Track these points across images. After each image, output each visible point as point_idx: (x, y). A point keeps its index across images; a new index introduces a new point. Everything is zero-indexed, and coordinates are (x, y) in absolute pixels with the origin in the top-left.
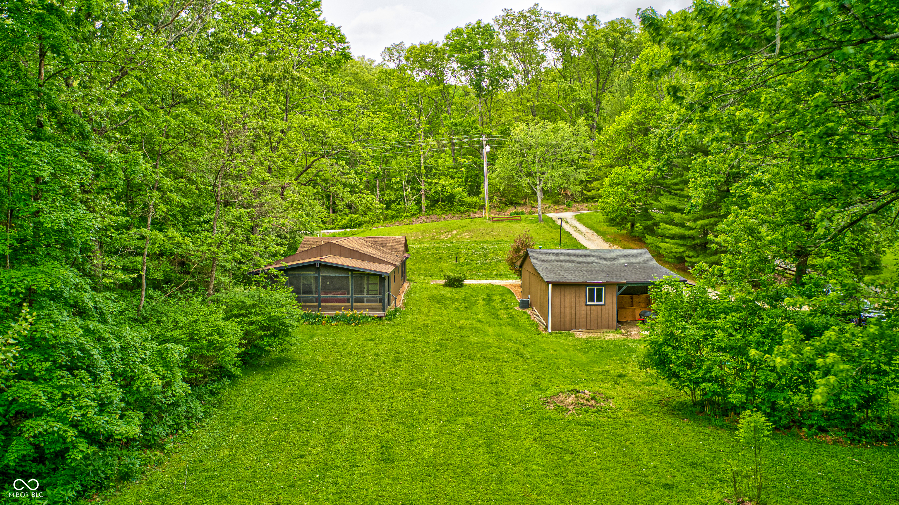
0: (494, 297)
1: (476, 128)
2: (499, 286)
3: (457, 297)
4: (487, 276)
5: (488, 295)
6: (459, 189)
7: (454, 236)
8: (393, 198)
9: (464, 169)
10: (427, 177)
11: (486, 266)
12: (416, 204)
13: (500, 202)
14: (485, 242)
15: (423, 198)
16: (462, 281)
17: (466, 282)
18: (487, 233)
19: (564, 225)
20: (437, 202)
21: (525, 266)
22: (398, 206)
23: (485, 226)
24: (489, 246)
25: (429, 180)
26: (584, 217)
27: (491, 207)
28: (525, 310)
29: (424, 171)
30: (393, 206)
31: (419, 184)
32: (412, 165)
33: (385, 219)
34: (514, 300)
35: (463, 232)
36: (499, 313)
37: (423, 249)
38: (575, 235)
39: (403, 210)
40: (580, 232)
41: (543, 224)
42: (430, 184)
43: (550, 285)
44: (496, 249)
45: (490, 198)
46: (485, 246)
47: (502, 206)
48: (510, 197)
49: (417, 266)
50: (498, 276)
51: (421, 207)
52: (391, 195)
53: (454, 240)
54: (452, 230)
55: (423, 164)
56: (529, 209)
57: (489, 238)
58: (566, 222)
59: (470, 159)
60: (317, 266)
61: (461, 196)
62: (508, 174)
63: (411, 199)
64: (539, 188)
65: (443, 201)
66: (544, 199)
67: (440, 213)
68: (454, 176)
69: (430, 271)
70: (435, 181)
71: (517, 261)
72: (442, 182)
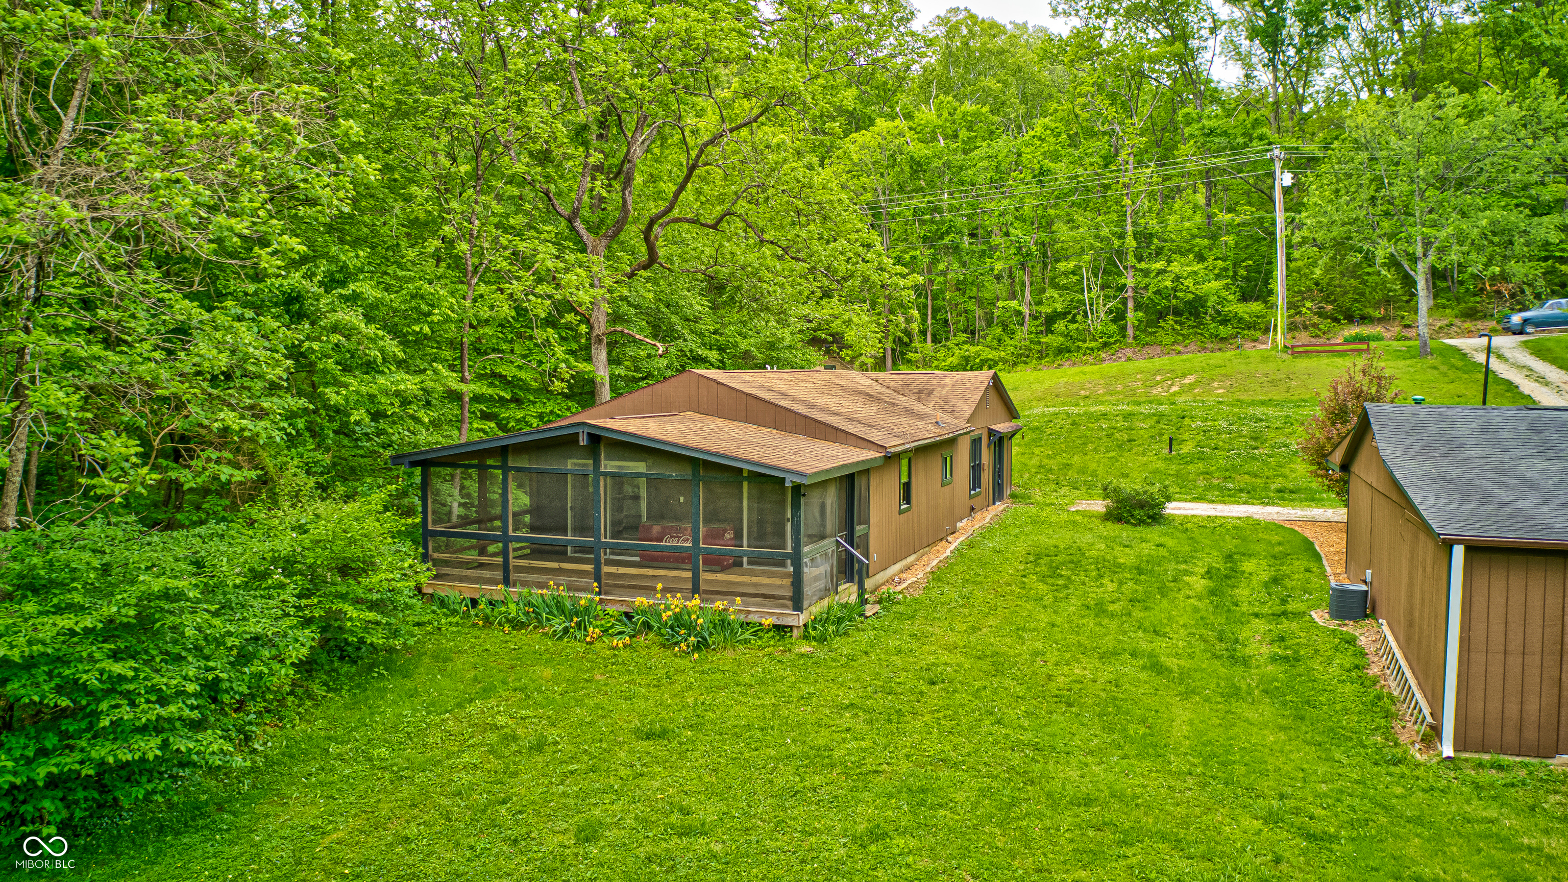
0: (1248, 566)
1: (1261, 138)
2: (1275, 527)
3: (1125, 557)
4: (1252, 494)
5: (1229, 557)
6: (1215, 285)
7: (1184, 390)
8: (1059, 307)
9: (1230, 239)
10: (1140, 259)
11: (1255, 466)
12: (1114, 321)
13: (1320, 315)
14: (1263, 403)
15: (1130, 305)
16: (1161, 506)
17: (1173, 509)
18: (1274, 383)
19: (1495, 364)
20: (1161, 315)
21: (1359, 467)
22: (1072, 326)
23: (1271, 366)
24: (1271, 411)
25: (1143, 265)
26: (1550, 345)
27: (1292, 327)
28: (1350, 628)
29: (1131, 243)
30: (1060, 325)
31: (1120, 274)
32: (1105, 232)
33: (1041, 356)
34: (1316, 582)
35: (1212, 380)
36: (1244, 633)
37: (1090, 416)
38: (1527, 387)
39: (1082, 336)
40: (1542, 380)
41: (1430, 361)
42: (1146, 273)
43: (1459, 552)
44: (1288, 421)
45: (1291, 305)
46: (1259, 411)
47: (1325, 324)
48: (1347, 301)
49: (1063, 459)
50: (1285, 495)
51: (1123, 329)
52: (1056, 301)
53: (1180, 400)
54: (1184, 376)
55: (1130, 229)
56: (1397, 329)
57: (1277, 395)
58: (1500, 357)
59: (1246, 214)
60: (583, 441)
61: (1222, 301)
62: (1337, 232)
63: (1101, 308)
64: (1422, 267)
65: (1177, 312)
66: (1437, 306)
67: (1169, 340)
68: (1205, 253)
69: (1094, 474)
70: (1159, 265)
71: (1336, 446)
72: (1175, 267)
